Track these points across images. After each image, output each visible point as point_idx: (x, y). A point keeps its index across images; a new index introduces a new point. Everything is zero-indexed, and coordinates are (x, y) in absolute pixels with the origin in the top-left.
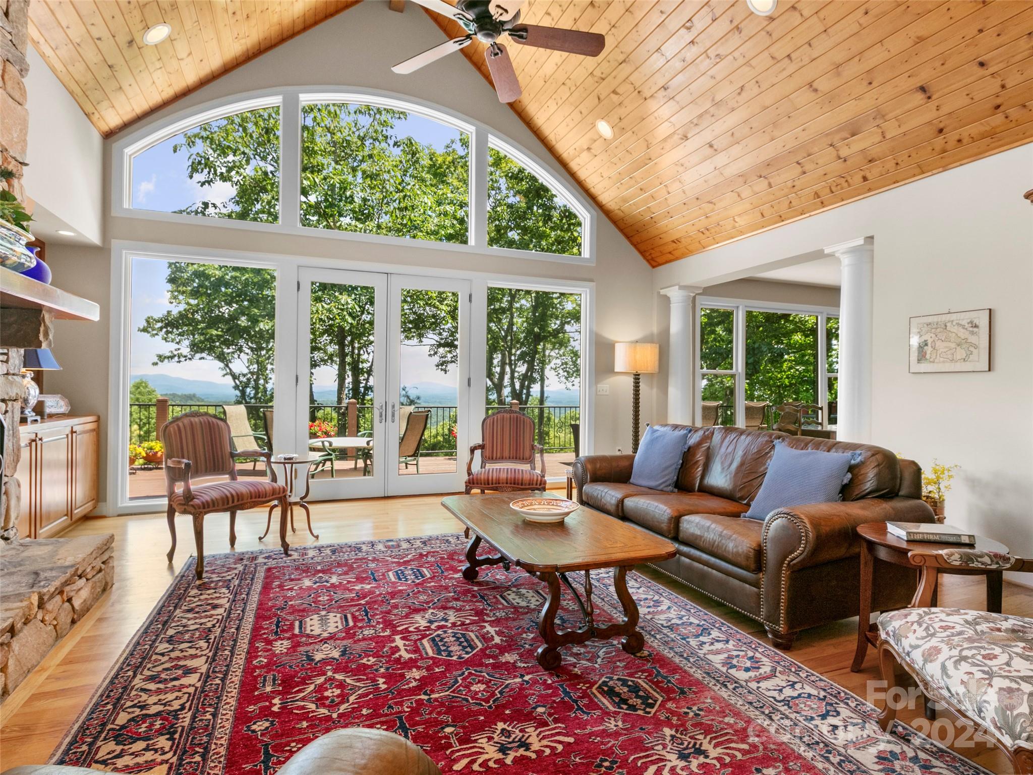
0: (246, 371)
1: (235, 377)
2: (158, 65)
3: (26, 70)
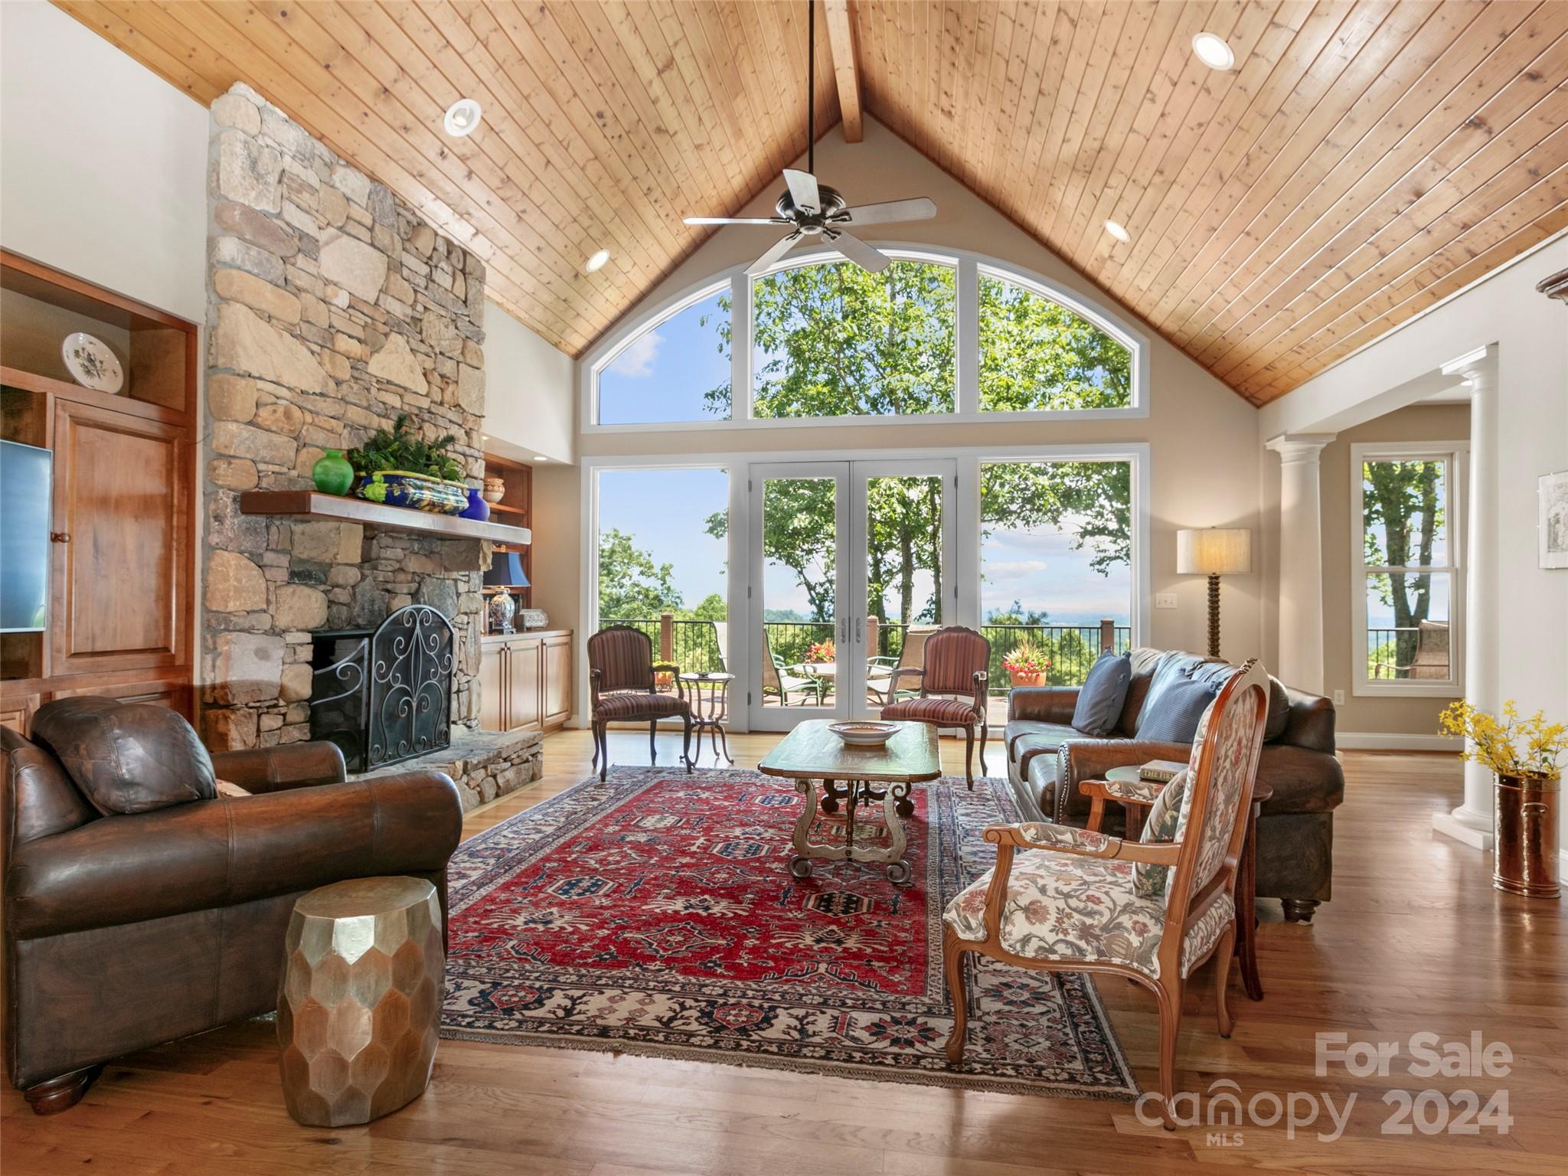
0: (823, 579)
1: (810, 588)
2: (606, 285)
3: (483, 339)
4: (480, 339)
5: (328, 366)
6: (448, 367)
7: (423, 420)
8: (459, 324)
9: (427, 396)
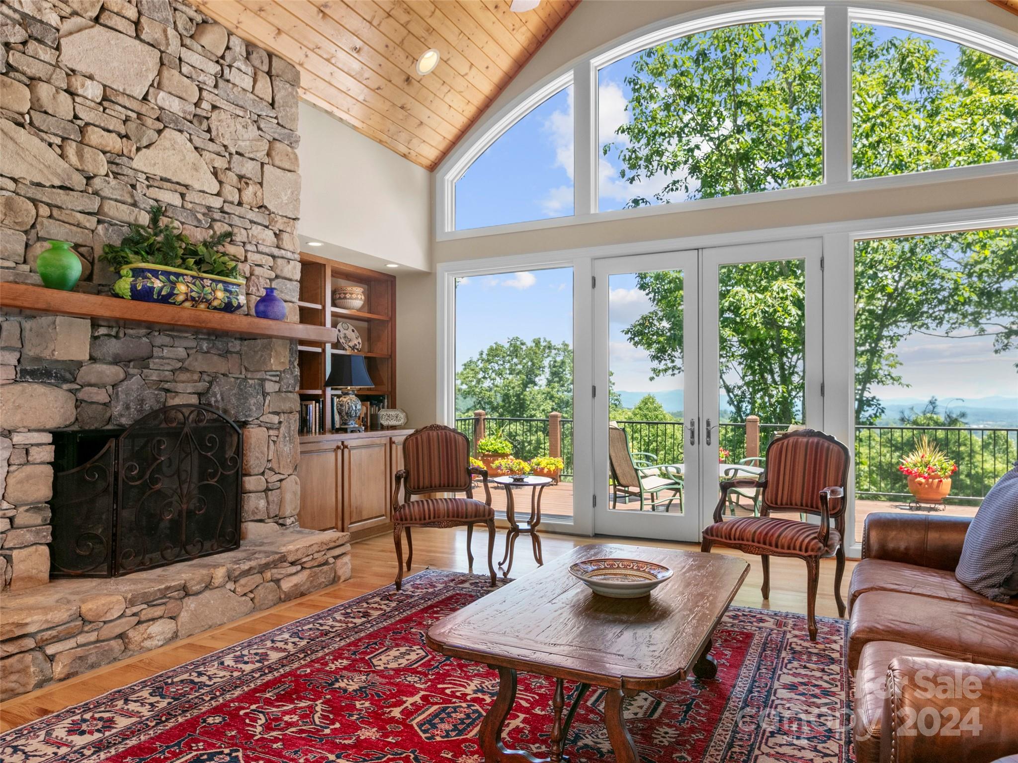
2: (445, 89)
3: (297, 142)
4: (293, 143)
5: (74, 159)
6: (249, 169)
7: (214, 220)
8: (262, 126)
9: (218, 194)
